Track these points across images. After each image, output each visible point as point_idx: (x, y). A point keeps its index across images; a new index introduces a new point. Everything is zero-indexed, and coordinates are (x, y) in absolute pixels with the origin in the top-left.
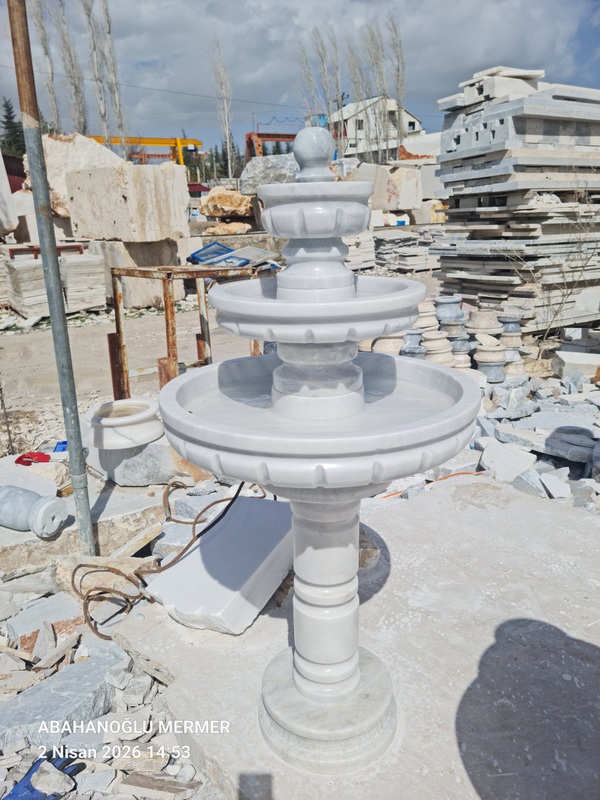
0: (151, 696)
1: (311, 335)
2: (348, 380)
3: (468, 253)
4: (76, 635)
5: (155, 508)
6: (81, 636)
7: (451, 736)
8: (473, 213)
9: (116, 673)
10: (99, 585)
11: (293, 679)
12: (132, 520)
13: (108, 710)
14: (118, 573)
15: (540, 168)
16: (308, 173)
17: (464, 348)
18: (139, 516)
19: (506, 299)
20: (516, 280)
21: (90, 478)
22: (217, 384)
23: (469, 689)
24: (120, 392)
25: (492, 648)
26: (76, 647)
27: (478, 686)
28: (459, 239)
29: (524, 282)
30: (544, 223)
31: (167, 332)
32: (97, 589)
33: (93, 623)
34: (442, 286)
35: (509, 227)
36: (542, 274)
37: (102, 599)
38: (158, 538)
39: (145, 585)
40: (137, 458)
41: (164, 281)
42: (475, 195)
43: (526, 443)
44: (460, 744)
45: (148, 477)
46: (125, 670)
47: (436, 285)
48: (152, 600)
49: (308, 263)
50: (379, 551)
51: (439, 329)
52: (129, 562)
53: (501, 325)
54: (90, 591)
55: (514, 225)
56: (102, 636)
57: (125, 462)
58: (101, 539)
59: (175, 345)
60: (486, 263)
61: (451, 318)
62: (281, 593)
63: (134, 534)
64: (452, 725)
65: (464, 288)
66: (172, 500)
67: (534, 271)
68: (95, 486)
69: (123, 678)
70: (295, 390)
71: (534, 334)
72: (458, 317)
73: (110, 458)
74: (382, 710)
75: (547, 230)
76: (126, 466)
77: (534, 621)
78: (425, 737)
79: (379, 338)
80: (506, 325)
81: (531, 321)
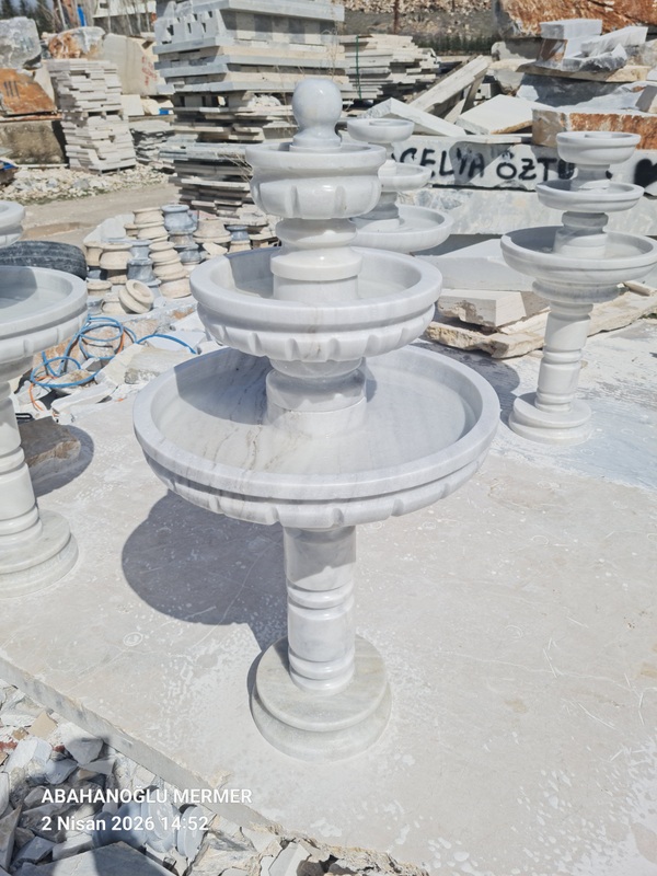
3: (198, 157)
8: (199, 113)
15: (257, 68)
17: (194, 258)
19: (240, 206)
20: (246, 186)
28: (189, 141)
30: (265, 127)
34: (181, 192)
35: (234, 130)
42: (198, 93)
51: (168, 240)
53: (229, 233)
55: (239, 129)
60: (216, 168)
61: (179, 227)
65: (202, 194)
71: (270, 241)
72: (187, 227)
75: (270, 133)
79: (105, 251)
80: (235, 234)
81: (265, 228)
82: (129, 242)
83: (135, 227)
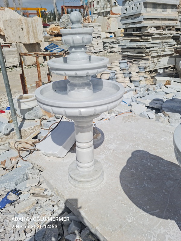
0: (39, 175)
1: (76, 74)
2: (88, 86)
3: (130, 47)
4: (17, 160)
5: (38, 126)
6: (18, 161)
7: (118, 179)
8: (131, 33)
9: (29, 169)
10: (23, 147)
11: (77, 167)
12: (31, 129)
13: (27, 179)
14: (28, 143)
15: (151, 19)
16: (74, 26)
17: (128, 76)
18: (33, 128)
19: (141, 61)
20: (144, 55)
21: (17, 117)
22: (52, 89)
23: (124, 168)
24: (25, 92)
25: (130, 158)
26: (17, 164)
27: (126, 167)
28: (127, 42)
29: (146, 56)
30: (152, 37)
31: (38, 73)
32: (22, 148)
33: (22, 157)
34: (122, 57)
35: (142, 38)
36: (151, 53)
37: (24, 151)
38: (39, 134)
39: (36, 146)
40: (31, 111)
41: (36, 57)
42: (132, 28)
43: (144, 104)
44: (120, 181)
45: (35, 117)
46: (31, 169)
47: (120, 57)
48: (38, 150)
49: (75, 53)
50: (101, 134)
51: (121, 71)
52: (31, 141)
53: (139, 69)
54: (20, 148)
55: (143, 38)
56: (24, 160)
57: (28, 112)
58: (22, 135)
59: (40, 77)
60: (135, 50)
61: (124, 67)
62: (74, 147)
63: (32, 133)
64: (119, 177)
65: (129, 58)
66: (42, 123)
67: (149, 52)
68: (19, 120)
69: (31, 171)
70: (73, 90)
71: (149, 71)
72: (126, 67)
73: (23, 112)
74: (100, 174)
75: (153, 39)
76: (28, 114)
77: (142, 151)
78: (111, 180)
79: (103, 74)
80: (140, 69)
81: (148, 68)
82: (109, 71)
83: (111, 67)
